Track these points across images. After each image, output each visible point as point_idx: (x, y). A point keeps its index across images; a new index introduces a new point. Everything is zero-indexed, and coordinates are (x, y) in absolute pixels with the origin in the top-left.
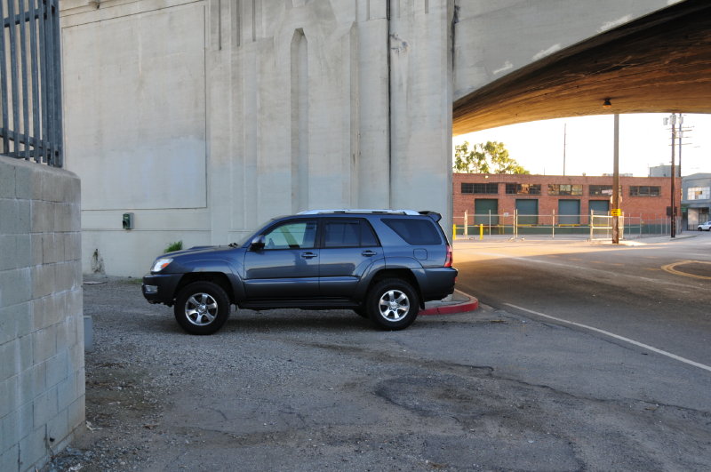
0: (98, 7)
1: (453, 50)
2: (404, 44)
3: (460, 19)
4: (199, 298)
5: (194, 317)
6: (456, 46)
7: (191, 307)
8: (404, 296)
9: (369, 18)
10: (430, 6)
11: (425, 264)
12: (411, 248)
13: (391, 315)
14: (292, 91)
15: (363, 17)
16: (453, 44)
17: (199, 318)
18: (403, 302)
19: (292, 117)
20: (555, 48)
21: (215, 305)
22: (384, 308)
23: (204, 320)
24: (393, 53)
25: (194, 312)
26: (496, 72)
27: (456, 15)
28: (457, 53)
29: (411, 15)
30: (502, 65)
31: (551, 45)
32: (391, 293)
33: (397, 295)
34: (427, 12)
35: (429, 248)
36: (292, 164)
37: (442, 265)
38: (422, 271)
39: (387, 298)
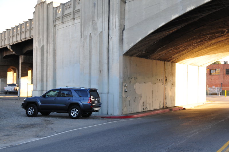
0: (63, 23)
1: (123, 39)
2: (111, 37)
3: (125, 29)
4: (31, 108)
5: (30, 112)
6: (124, 38)
7: (29, 110)
8: (77, 110)
9: (104, 30)
10: (116, 26)
11: (83, 102)
12: (80, 98)
13: (74, 115)
14: (89, 52)
15: (103, 30)
16: (123, 37)
17: (31, 113)
18: (77, 112)
19: (89, 59)
20: (140, 39)
21: (34, 110)
22: (72, 113)
23: (32, 114)
24: (110, 40)
25: (30, 111)
26: (130, 46)
27: (124, 28)
28: (124, 40)
29: (113, 29)
30: (131, 44)
31: (139, 38)
32: (74, 109)
33: (76, 110)
34: (116, 28)
35: (84, 98)
36: (89, 73)
37: (87, 102)
38: (81, 104)
39: (73, 111)
